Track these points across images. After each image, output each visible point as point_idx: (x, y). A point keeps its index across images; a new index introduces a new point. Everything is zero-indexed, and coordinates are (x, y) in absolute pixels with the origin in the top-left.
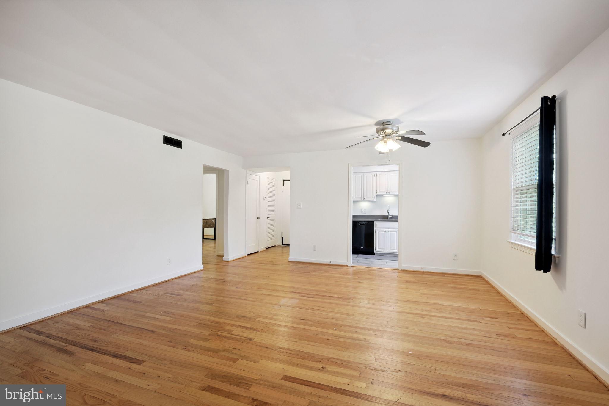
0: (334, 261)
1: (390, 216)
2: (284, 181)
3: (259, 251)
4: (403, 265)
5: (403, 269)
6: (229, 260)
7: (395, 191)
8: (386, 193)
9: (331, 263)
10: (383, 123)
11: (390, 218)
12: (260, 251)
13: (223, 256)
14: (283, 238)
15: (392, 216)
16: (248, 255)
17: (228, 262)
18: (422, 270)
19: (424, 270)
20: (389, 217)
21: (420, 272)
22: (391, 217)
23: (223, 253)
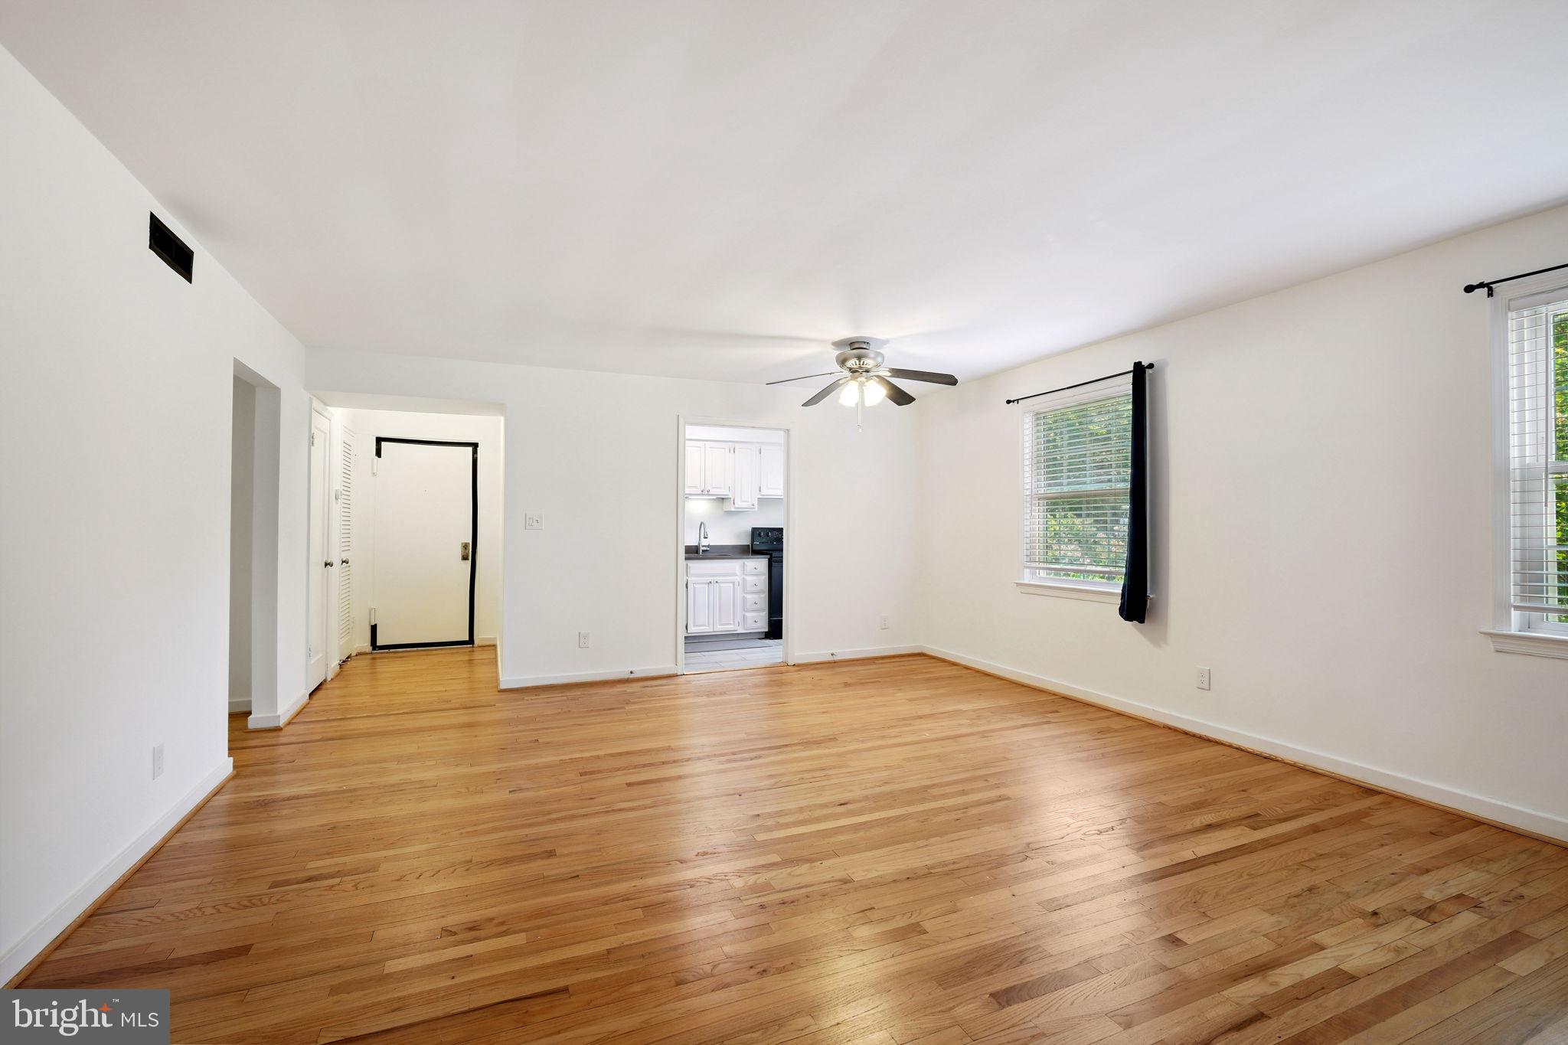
0: (642, 669)
1: (703, 546)
2: (379, 440)
3: (325, 681)
4: (796, 654)
5: (796, 662)
6: (282, 723)
7: (721, 488)
8: (700, 492)
9: (632, 676)
10: (851, 344)
11: (703, 551)
12: (329, 679)
13: (250, 713)
14: (374, 628)
15: (708, 546)
16: (311, 695)
17: (278, 729)
18: (831, 659)
19: (836, 658)
20: (702, 548)
21: (829, 663)
22: (705, 548)
23: (250, 703)
